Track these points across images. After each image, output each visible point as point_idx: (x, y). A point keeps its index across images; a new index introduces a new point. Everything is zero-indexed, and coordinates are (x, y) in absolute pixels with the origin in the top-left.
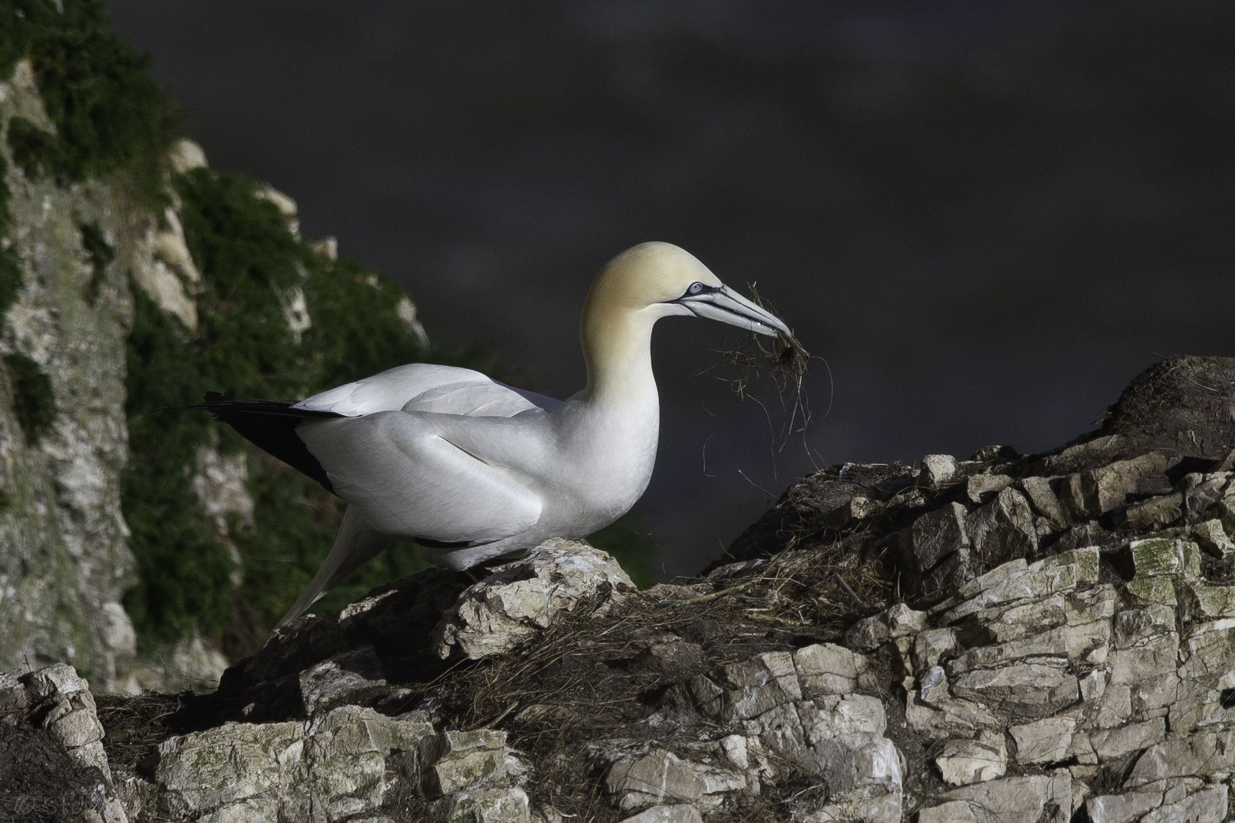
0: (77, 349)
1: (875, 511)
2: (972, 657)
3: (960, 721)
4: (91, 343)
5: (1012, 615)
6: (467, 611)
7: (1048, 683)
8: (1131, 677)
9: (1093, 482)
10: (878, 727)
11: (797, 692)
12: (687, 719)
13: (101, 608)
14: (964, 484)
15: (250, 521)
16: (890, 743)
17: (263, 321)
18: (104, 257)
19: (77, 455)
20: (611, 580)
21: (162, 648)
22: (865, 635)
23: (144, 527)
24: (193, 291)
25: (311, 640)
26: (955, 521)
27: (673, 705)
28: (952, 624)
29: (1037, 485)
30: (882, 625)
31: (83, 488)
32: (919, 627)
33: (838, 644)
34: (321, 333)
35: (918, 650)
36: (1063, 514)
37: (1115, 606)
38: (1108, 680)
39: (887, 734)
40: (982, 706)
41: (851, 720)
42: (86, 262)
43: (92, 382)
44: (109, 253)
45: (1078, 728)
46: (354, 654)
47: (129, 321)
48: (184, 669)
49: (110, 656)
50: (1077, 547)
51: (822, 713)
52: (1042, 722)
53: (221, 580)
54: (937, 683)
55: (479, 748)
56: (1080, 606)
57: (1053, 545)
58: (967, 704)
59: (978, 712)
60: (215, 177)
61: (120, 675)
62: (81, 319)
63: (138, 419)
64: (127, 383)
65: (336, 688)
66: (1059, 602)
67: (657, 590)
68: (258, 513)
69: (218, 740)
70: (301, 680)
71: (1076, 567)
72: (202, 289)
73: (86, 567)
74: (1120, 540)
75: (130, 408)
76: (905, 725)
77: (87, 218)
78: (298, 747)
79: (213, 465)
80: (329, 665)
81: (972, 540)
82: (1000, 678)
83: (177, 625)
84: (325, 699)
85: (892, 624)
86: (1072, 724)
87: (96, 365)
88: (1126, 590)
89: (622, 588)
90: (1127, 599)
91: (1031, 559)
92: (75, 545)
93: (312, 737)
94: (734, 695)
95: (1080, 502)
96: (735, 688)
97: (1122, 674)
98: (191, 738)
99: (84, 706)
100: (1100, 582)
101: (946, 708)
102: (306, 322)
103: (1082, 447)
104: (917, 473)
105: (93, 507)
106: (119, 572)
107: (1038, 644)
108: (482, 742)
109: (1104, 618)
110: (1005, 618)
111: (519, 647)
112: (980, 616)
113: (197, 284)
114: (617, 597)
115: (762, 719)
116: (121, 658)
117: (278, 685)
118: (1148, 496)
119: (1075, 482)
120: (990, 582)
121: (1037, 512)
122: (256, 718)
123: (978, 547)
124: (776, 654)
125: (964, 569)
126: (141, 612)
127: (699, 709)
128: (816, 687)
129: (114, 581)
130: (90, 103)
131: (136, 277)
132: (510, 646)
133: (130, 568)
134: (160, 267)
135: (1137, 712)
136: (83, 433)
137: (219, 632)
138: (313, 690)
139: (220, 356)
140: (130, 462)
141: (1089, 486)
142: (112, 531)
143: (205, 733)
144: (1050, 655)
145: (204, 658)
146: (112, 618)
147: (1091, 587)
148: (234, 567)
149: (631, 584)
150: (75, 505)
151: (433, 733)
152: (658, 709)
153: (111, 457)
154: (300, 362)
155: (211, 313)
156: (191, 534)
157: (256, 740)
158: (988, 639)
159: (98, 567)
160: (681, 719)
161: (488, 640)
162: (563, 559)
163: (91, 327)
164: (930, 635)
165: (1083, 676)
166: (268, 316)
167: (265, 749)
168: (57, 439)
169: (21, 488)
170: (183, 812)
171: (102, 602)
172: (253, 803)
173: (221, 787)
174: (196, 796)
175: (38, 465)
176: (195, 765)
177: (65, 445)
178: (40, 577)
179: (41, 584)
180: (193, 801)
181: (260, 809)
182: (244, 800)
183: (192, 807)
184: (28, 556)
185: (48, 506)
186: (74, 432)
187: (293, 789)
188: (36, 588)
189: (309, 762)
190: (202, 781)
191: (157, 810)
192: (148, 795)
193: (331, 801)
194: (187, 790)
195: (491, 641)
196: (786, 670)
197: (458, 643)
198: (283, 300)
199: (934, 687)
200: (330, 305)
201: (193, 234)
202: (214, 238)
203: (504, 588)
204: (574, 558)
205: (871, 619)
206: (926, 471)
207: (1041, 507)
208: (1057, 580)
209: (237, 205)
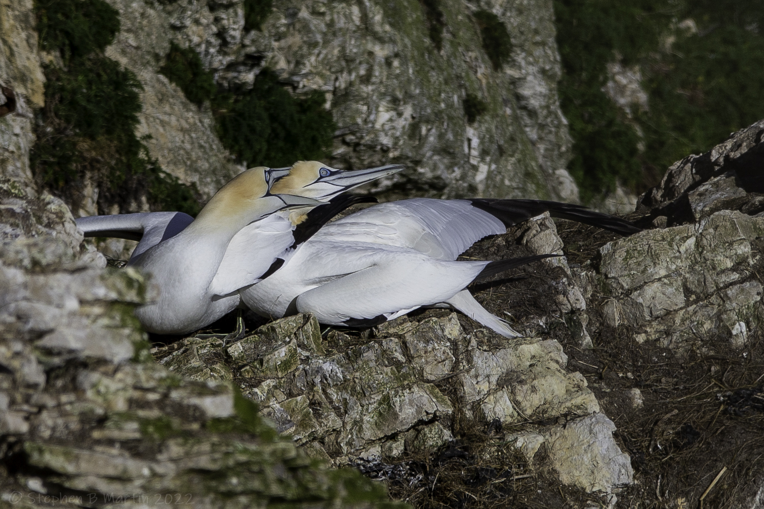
15: (647, 108)
43: (533, 25)
48: (612, 208)
65: (713, 201)
68: (651, 102)
69: (639, 242)
70: (690, 198)
73: (542, 147)
75: (560, 40)
79: (618, 73)
80: (707, 186)
83: (604, 180)
87: (534, 13)
92: (533, 134)
93: (701, 233)
99: (548, 228)
117: (675, 203)
129: (561, 155)
133: (570, 145)
137: (633, 182)
138: (698, 204)
140: (564, 74)
142: (556, 122)
143: (630, 238)
145: (625, 200)
146: (561, 179)
148: (638, 139)
150: (530, 107)
159: (549, 146)
167: (670, 245)
168: (514, 64)
169: (494, 98)
170: (620, 291)
171: (554, 169)
172: (666, 281)
173: (643, 272)
174: (628, 279)
175: (502, 82)
176: (625, 259)
177: (520, 68)
178: (512, 156)
179: (513, 160)
180: (626, 283)
181: (671, 284)
182: (659, 279)
183: (626, 287)
184: (502, 142)
185: (512, 108)
186: (525, 58)
187: (692, 269)
188: (510, 163)
189: (700, 250)
190: (631, 270)
191: (603, 291)
192: (596, 282)
193: (718, 274)
194: (622, 276)
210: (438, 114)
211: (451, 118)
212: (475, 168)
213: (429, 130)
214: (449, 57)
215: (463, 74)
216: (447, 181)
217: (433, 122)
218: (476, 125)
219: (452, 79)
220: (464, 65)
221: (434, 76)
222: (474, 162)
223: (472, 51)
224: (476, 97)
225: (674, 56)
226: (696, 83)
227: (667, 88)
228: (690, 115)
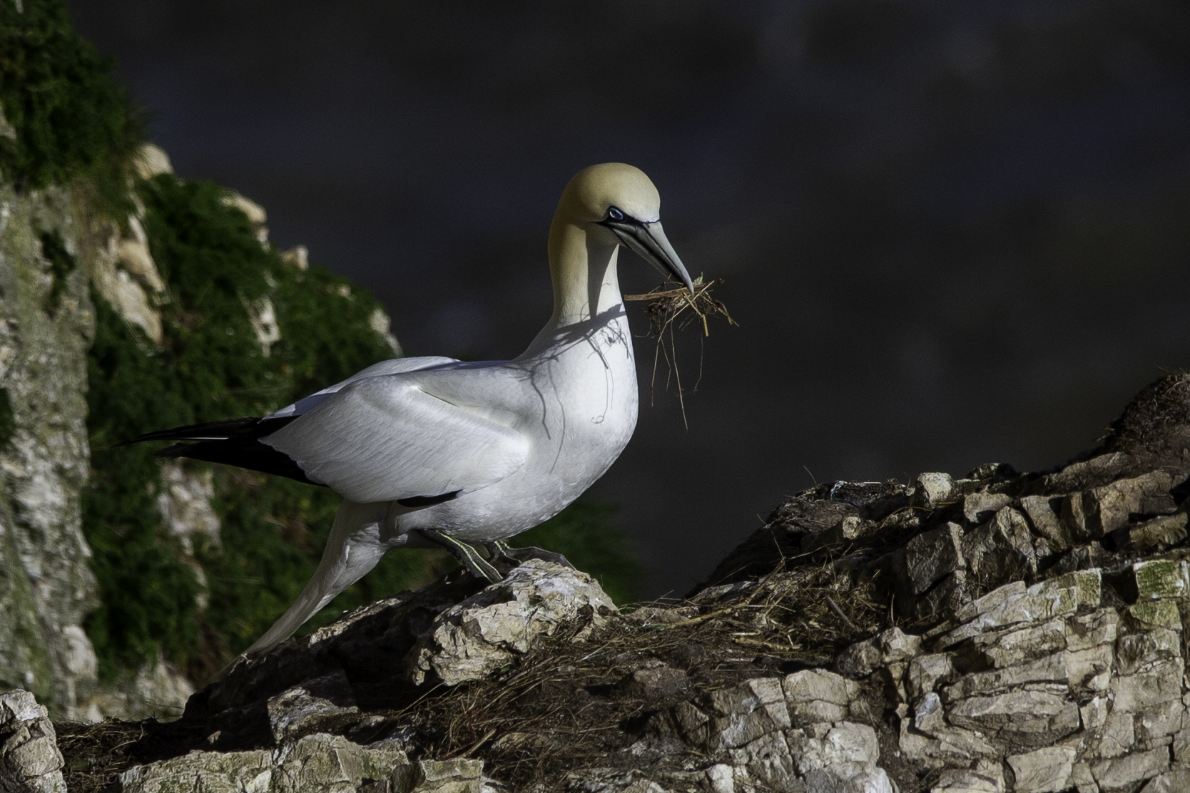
1: (867, 532)
2: (969, 683)
3: (956, 750)
4: (51, 356)
5: (1010, 640)
6: (442, 635)
7: (1047, 710)
8: (1134, 704)
9: (1095, 501)
10: (870, 757)
11: (786, 720)
12: (671, 747)
14: (961, 503)
15: (217, 541)
16: (883, 771)
17: (231, 333)
18: (64, 266)
19: (35, 472)
20: (592, 603)
21: (124, 673)
22: (857, 661)
23: (106, 548)
24: (157, 301)
25: (280, 665)
26: (951, 542)
27: (657, 733)
28: (947, 649)
29: (1037, 505)
30: (874, 650)
31: (41, 508)
32: (913, 652)
33: (829, 670)
34: (290, 345)
35: (912, 676)
36: (1063, 535)
37: (1118, 630)
38: (1110, 707)
39: (880, 763)
40: (978, 734)
41: (842, 749)
42: (46, 271)
43: (52, 397)
44: (70, 262)
45: (1078, 758)
46: (325, 679)
47: (91, 333)
48: (148, 695)
49: (70, 682)
50: (1078, 569)
51: (812, 742)
52: (1041, 751)
53: (186, 603)
54: (932, 711)
55: (455, 778)
56: (1081, 631)
57: (1053, 567)
58: (963, 732)
59: (975, 741)
60: (180, 183)
61: (80, 701)
62: (41, 331)
63: (100, 435)
64: (88, 397)
65: (306, 715)
66: (1059, 626)
67: (641, 613)
68: (225, 534)
69: (183, 770)
70: (269, 707)
71: (1076, 590)
72: (167, 300)
73: (46, 589)
74: (1122, 562)
75: (92, 423)
76: (898, 754)
77: (47, 226)
78: (266, 777)
79: (179, 483)
80: (299, 691)
81: (968, 561)
82: (998, 706)
83: (140, 649)
84: (294, 727)
85: (885, 649)
86: (1073, 753)
87: (56, 379)
88: (1128, 613)
89: (604, 611)
90: (1130, 623)
91: (1030, 581)
92: (34, 566)
93: (281, 767)
94: (721, 723)
95: (1082, 522)
96: (721, 715)
97: (1124, 701)
98: (154, 766)
100: (1102, 606)
101: (941, 736)
102: (275, 335)
103: (1083, 464)
104: (912, 491)
105: (52, 527)
106: (80, 595)
107: (1038, 670)
108: (458, 771)
109: (1106, 643)
110: (1003, 642)
111: (497, 673)
112: (977, 641)
113: (161, 295)
114: (599, 621)
115: (750, 747)
116: (81, 684)
117: (245, 712)
118: (1152, 516)
119: (1076, 501)
120: (987, 605)
121: (1036, 532)
122: (222, 747)
123: (975, 569)
124: (764, 680)
125: (960, 592)
126: (103, 636)
127: (684, 737)
128: (806, 715)
129: (75, 603)
130: (50, 106)
131: (98, 287)
132: (488, 672)
133: (91, 590)
134: (123, 276)
135: (1140, 741)
137: (184, 657)
138: (281, 718)
139: (185, 369)
140: (91, 480)
141: (1091, 505)
142: (72, 552)
143: (169, 762)
144: (1050, 682)
145: (169, 683)
146: (73, 642)
147: (1093, 610)
148: (199, 588)
149: (613, 608)
150: (34, 524)
151: (407, 762)
152: (641, 738)
153: (70, 475)
154: (269, 376)
155: (176, 325)
156: (155, 555)
157: (222, 769)
158: (985, 665)
159: (58, 588)
160: (665, 748)
161: (464, 665)
162: (542, 581)
163: (51, 339)
164: (925, 661)
165: (1084, 703)
166: (235, 328)
167: (232, 779)
168: (15, 456)
171: (63, 625)
177: (24, 462)
185: (6, 525)
186: (33, 448)
195: (468, 666)
196: (775, 697)
197: (433, 669)
198: (251, 312)
199: (928, 715)
200: (300, 316)
201: (157, 243)
202: (180, 247)
203: (481, 611)
204: (554, 580)
205: (863, 644)
206: (921, 489)
207: (1041, 527)
208: (1057, 603)
209: (203, 212)
226: (296, 510)
227: (251, 511)
228: (283, 557)
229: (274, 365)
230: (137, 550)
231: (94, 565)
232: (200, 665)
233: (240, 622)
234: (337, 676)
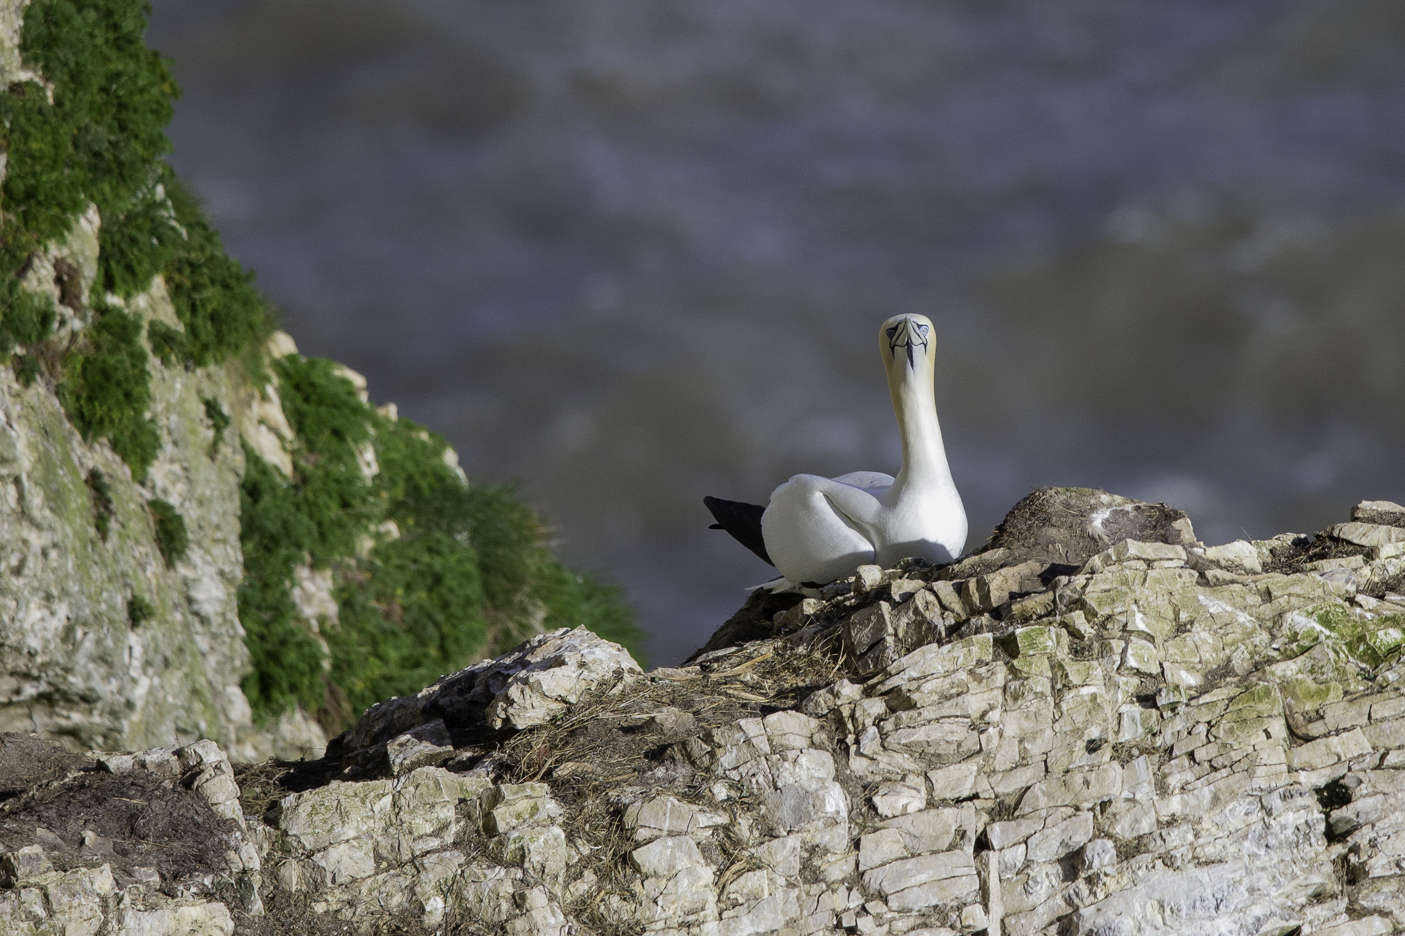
0: (203, 494)
1: (821, 610)
2: (898, 718)
3: (890, 768)
4: (213, 490)
5: (927, 687)
6: (514, 692)
7: (956, 738)
8: (1018, 731)
9: (986, 584)
10: (828, 774)
11: (767, 749)
12: (684, 771)
13: (224, 690)
14: (889, 586)
15: (336, 621)
16: (838, 785)
17: (343, 469)
18: (222, 423)
19: (204, 574)
20: (623, 666)
21: (270, 720)
22: (817, 704)
23: (255, 628)
24: (289, 447)
25: (395, 716)
26: (882, 616)
27: (673, 760)
28: (883, 694)
29: (944, 587)
30: (829, 696)
31: (209, 600)
32: (858, 697)
33: (797, 711)
34: (386, 476)
35: (857, 715)
36: (964, 609)
37: (1005, 678)
38: (1001, 735)
39: (836, 779)
40: (906, 756)
41: (808, 769)
42: (208, 428)
43: (215, 519)
44: (226, 421)
45: (979, 772)
46: (429, 726)
47: (242, 472)
48: (288, 736)
49: (231, 728)
50: (976, 633)
51: (786, 764)
52: (952, 767)
53: (315, 668)
54: (873, 740)
55: (527, 797)
56: (979, 679)
57: (956, 631)
58: (895, 754)
59: (904, 761)
60: (303, 360)
61: (239, 741)
62: (205, 470)
63: (250, 546)
64: (241, 519)
65: (415, 754)
66: (963, 676)
67: (659, 672)
68: (342, 617)
69: (327, 796)
70: (388, 748)
71: (975, 649)
72: (296, 446)
73: (212, 660)
74: (1007, 628)
75: (243, 538)
76: (848, 772)
77: (209, 395)
78: (388, 799)
79: (306, 579)
80: (408, 736)
81: (895, 630)
82: (920, 735)
83: (282, 701)
84: (407, 762)
85: (837, 695)
86: (975, 768)
87: (217, 506)
88: (1013, 666)
89: (632, 671)
90: (1014, 672)
91: (940, 643)
92: (203, 643)
93: (399, 792)
94: (719, 752)
95: (976, 598)
96: (720, 746)
97: (1011, 730)
98: (306, 794)
99: (223, 772)
100: (993, 661)
101: (879, 758)
102: (375, 469)
103: (977, 557)
104: (852, 579)
105: (217, 614)
106: (238, 663)
107: (948, 708)
108: (529, 792)
109: (997, 688)
110: (922, 689)
111: (554, 719)
112: (903, 688)
113: (291, 442)
114: (629, 679)
115: (741, 769)
116: (240, 729)
117: (371, 752)
118: (1028, 594)
119: (972, 584)
120: (911, 662)
121: (944, 608)
122: (355, 777)
123: (901, 635)
124: (750, 720)
125: (890, 652)
126: (255, 693)
127: (693, 763)
128: (782, 746)
129: (234, 670)
130: (210, 308)
131: (245, 437)
132: (548, 718)
133: (246, 659)
134: (263, 429)
135: (1023, 758)
136: (209, 558)
137: (314, 706)
138: (397, 755)
139: (310, 496)
140: (245, 578)
141: (982, 586)
142: (231, 632)
143: (317, 790)
144: (957, 716)
145: (303, 726)
146: (233, 698)
147: (987, 664)
148: (324, 656)
149: (638, 669)
150: (203, 613)
151: (491, 786)
152: (661, 763)
153: (229, 576)
154: (371, 499)
155: (303, 463)
156: (292, 633)
157: (356, 795)
158: (911, 705)
159: (222, 659)
160: (679, 771)
161: (531, 713)
162: (586, 651)
163: (213, 477)
164: (866, 702)
165: (982, 732)
166: (346, 465)
167: (363, 802)
168: (189, 563)
169: (163, 601)
170: (301, 851)
171: (224, 685)
172: (355, 843)
173: (329, 831)
174: (312, 839)
175: (175, 583)
176: (310, 815)
177: (195, 567)
178: (178, 669)
179: (179, 674)
180: (309, 843)
181: (360, 847)
182: (348, 841)
183: (308, 847)
184: (168, 653)
185: (183, 614)
186: (202, 558)
187: (386, 831)
188: (175, 678)
189: (397, 810)
190: (316, 827)
191: (282, 850)
192: (274, 839)
193: (414, 840)
194: (304, 834)
195: (533, 714)
196: (758, 732)
197: (508, 717)
198: (357, 453)
199: (870, 741)
200: (393, 455)
201: (288, 404)
202: (304, 407)
203: (542, 673)
204: (595, 650)
205: (821, 692)
206: (859, 578)
207: (947, 604)
208: (961, 659)
209: (320, 381)
210: (97, 616)
211: (112, 622)
212: (134, 681)
213: (85, 634)
214: (115, 552)
215: (131, 572)
216: (102, 694)
217: (92, 625)
218: (140, 630)
219: (117, 576)
220: (132, 562)
221: (97, 573)
222: (134, 673)
223: (143, 545)
224: (143, 600)
225: (372, 563)
226: (393, 596)
227: (360, 599)
228: (384, 632)
229: (375, 492)
230: (278, 629)
231: (247, 642)
232: (326, 712)
233: (354, 680)
234: (438, 724)
